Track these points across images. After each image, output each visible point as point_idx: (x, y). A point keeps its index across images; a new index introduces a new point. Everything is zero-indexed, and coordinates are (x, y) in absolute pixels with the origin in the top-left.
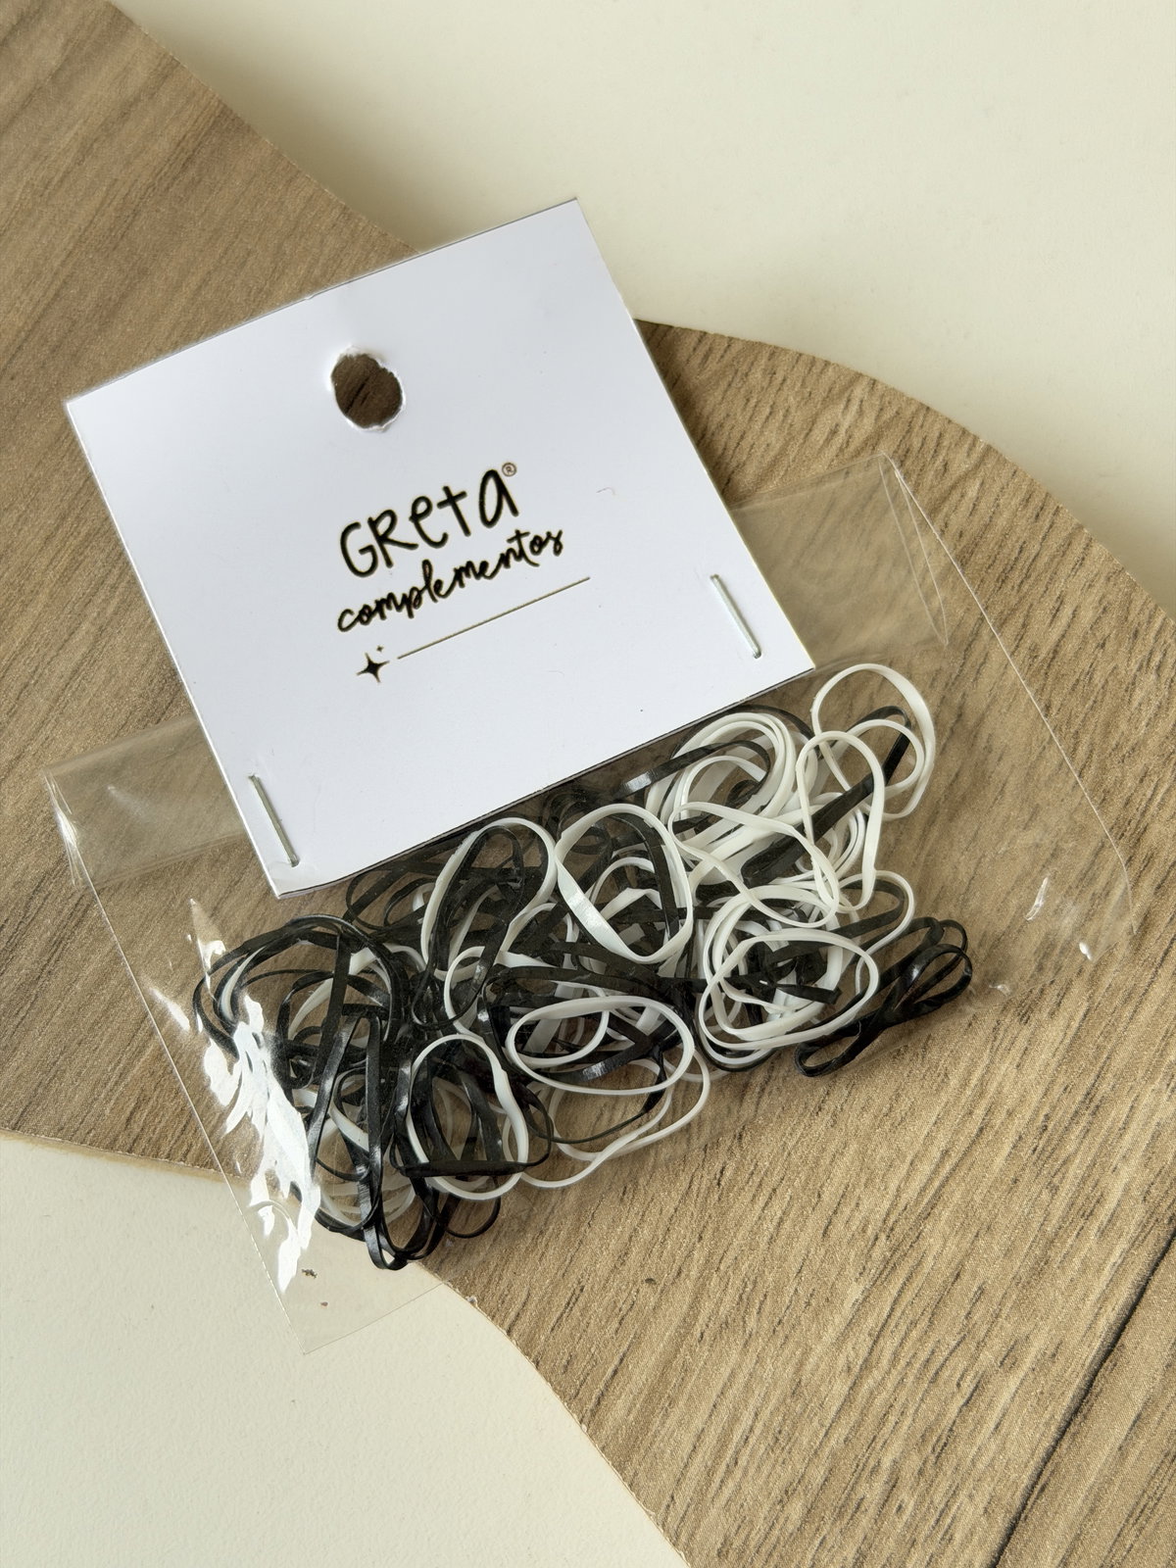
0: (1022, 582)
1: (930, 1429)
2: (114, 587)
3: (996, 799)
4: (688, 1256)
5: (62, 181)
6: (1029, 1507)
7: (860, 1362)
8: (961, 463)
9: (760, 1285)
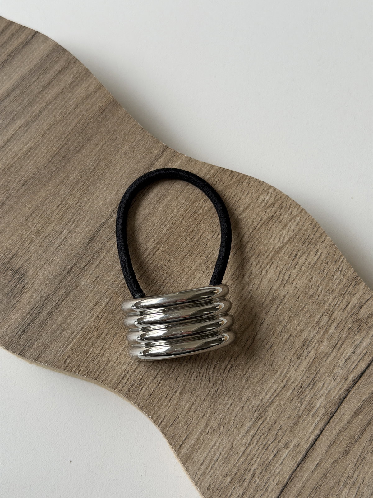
0: (308, 245)
1: (264, 462)
2: (74, 221)
3: (297, 300)
4: (207, 411)
5: (69, 113)
6: (288, 484)
7: (248, 443)
8: (295, 212)
9: (224, 420)
